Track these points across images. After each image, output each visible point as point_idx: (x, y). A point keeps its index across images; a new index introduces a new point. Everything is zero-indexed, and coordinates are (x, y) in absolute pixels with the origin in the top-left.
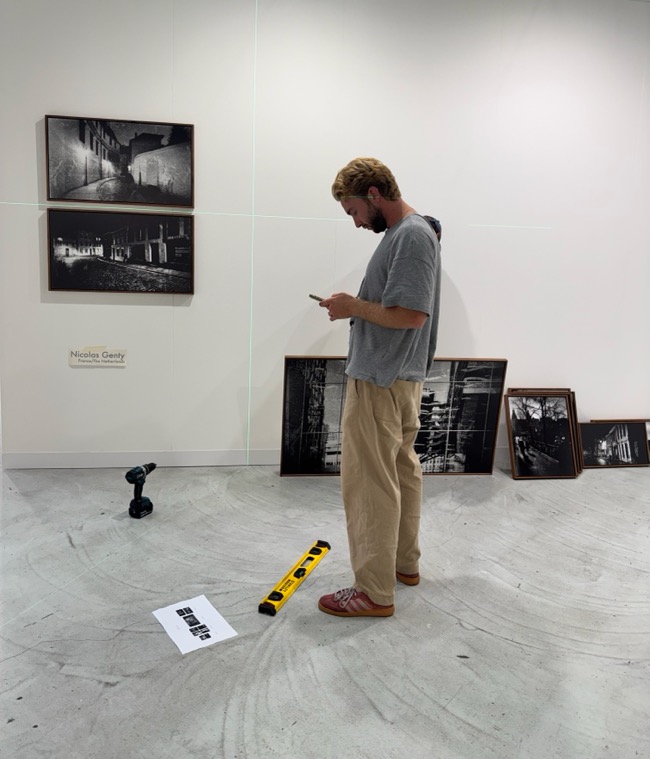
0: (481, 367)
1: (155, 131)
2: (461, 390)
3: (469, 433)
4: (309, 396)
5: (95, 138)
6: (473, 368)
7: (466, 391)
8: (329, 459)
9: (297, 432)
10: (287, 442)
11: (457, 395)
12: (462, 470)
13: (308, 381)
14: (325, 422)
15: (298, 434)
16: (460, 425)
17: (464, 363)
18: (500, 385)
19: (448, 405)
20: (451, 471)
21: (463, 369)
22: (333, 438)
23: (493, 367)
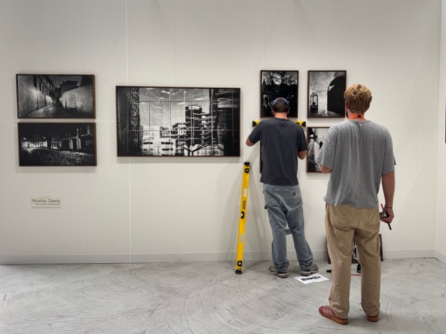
0: (226, 92)
1: (73, 79)
2: (217, 105)
3: (224, 131)
4: (131, 109)
5: (42, 85)
6: (222, 92)
7: (219, 106)
8: (145, 147)
9: (125, 130)
10: (120, 136)
11: (214, 108)
12: (223, 154)
13: (129, 99)
14: (141, 124)
15: (126, 132)
16: (218, 127)
17: (216, 90)
18: (238, 103)
19: (210, 115)
20: (216, 155)
21: (216, 93)
22: (147, 134)
23: (233, 92)
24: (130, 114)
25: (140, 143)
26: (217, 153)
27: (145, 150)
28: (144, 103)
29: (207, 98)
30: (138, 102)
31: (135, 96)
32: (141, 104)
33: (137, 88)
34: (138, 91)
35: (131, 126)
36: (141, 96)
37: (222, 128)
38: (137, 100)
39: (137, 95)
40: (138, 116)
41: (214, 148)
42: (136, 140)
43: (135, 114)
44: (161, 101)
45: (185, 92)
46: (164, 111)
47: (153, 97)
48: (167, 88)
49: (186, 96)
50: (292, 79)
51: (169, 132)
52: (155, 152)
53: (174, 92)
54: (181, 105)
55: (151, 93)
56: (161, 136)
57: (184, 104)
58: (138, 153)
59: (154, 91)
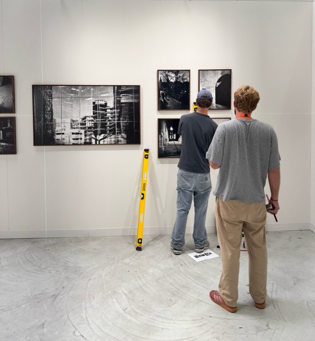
0: (128, 89)
2: (120, 100)
3: (126, 123)
4: (45, 104)
6: (124, 89)
7: (122, 101)
8: (57, 137)
10: (36, 128)
11: (118, 104)
12: (125, 142)
13: (44, 96)
14: (54, 117)
15: (41, 124)
16: (121, 119)
17: (119, 87)
18: (138, 98)
19: (114, 109)
20: (120, 143)
21: (119, 90)
22: (59, 126)
23: (133, 89)
24: (44, 109)
25: (53, 134)
26: (121, 141)
27: (57, 140)
28: (56, 99)
29: (112, 94)
30: (52, 99)
31: (49, 93)
32: (54, 100)
33: (51, 87)
34: (51, 89)
35: (45, 119)
36: (54, 93)
37: (125, 120)
38: (51, 96)
39: (50, 92)
40: (51, 111)
41: (118, 138)
42: (50, 131)
43: (49, 109)
44: (72, 97)
45: (92, 89)
46: (74, 106)
47: (64, 94)
48: (76, 86)
49: (93, 93)
50: (185, 77)
51: (78, 124)
52: (66, 141)
53: (83, 89)
54: (89, 101)
55: (63, 91)
56: (72, 127)
57: (92, 100)
58: (52, 143)
59: (65, 89)
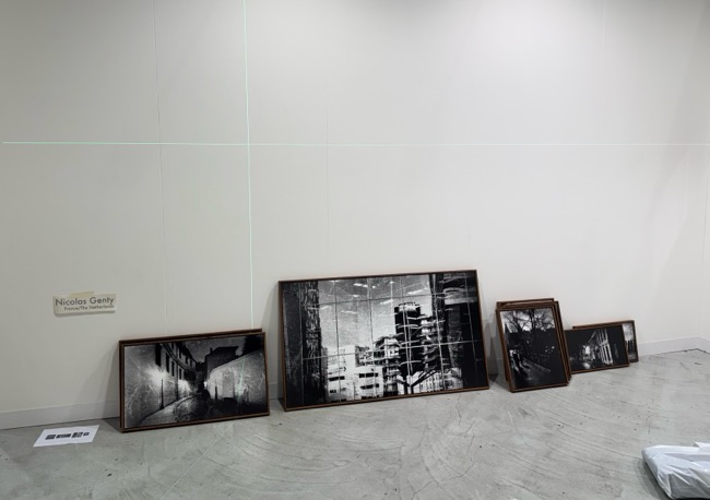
0: (455, 278)
2: (443, 301)
3: (459, 345)
4: (305, 319)
6: (449, 279)
7: (448, 302)
8: (332, 386)
9: (297, 358)
11: (440, 305)
12: (461, 386)
13: (303, 303)
14: (323, 345)
15: (299, 361)
16: (449, 337)
17: (440, 275)
18: (475, 294)
19: (433, 318)
20: (451, 387)
21: (440, 281)
22: (334, 362)
23: (465, 277)
24: (305, 329)
25: (323, 380)
26: (452, 384)
27: (332, 392)
28: (327, 307)
29: (427, 289)
30: (318, 306)
31: (311, 296)
32: (322, 308)
33: (315, 283)
34: (316, 287)
35: (307, 351)
36: (322, 296)
37: (456, 340)
38: (316, 303)
39: (315, 294)
40: (318, 332)
41: (446, 377)
42: (316, 375)
43: (313, 328)
44: (355, 301)
45: (392, 283)
46: (360, 318)
47: (340, 295)
48: (362, 279)
49: (394, 288)
51: (370, 353)
52: (349, 394)
53: (375, 283)
54: (387, 305)
55: (339, 289)
56: (359, 363)
57: (392, 303)
58: (322, 400)
59: (341, 285)
